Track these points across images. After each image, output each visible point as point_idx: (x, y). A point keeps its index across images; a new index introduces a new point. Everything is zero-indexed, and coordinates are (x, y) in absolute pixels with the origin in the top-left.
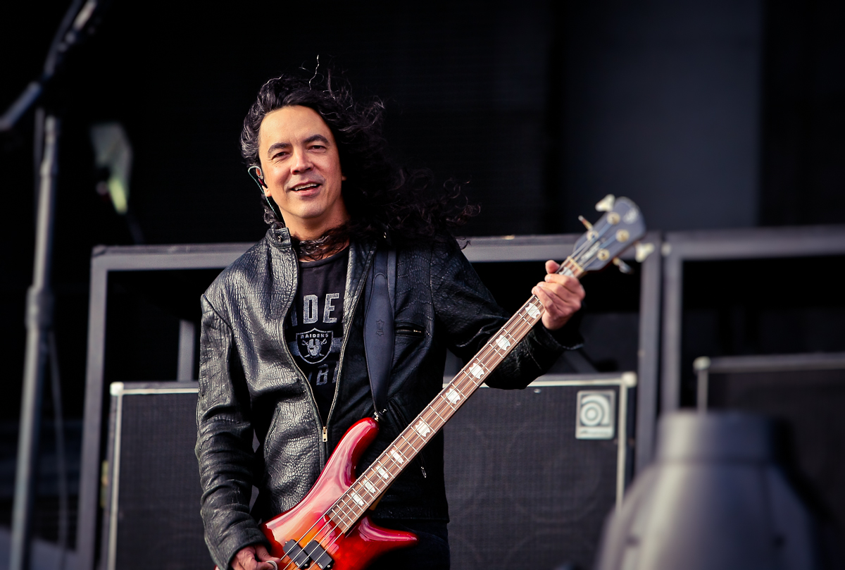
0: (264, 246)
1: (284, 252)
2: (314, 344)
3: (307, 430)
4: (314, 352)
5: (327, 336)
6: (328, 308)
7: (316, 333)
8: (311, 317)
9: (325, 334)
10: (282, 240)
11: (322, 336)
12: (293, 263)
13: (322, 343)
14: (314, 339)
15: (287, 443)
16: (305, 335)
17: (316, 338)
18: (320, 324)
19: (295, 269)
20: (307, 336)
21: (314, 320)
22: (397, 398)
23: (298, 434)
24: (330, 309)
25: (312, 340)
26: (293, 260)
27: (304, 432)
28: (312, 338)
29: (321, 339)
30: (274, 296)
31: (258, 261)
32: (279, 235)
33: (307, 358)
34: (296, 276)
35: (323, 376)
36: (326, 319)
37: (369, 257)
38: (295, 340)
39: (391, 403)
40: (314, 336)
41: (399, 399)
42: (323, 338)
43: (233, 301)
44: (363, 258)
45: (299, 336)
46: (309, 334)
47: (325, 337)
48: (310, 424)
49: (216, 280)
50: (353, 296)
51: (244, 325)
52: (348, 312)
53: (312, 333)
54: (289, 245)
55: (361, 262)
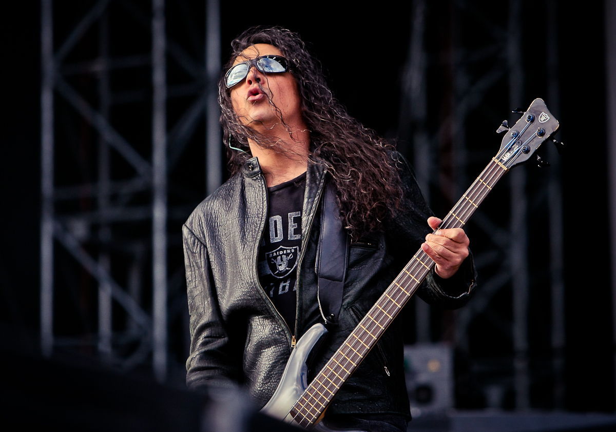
0: (239, 178)
1: (255, 180)
2: (282, 260)
3: (277, 339)
4: (282, 268)
5: (293, 251)
6: (292, 227)
7: (282, 250)
8: (276, 236)
9: (291, 249)
10: (253, 169)
11: (289, 251)
12: (262, 188)
13: (289, 258)
14: (281, 255)
15: (260, 354)
16: (273, 253)
17: (283, 254)
18: (286, 242)
19: (265, 193)
20: (275, 254)
21: (280, 238)
22: (357, 305)
23: (269, 344)
24: (293, 226)
25: (279, 257)
26: (262, 185)
27: (275, 341)
28: (279, 255)
29: (287, 255)
30: (247, 220)
31: (233, 191)
32: (250, 164)
33: (276, 275)
34: (265, 199)
35: (285, 286)
36: (291, 237)
37: (323, 177)
38: (265, 260)
39: (353, 310)
40: (281, 252)
41: (360, 305)
42: (290, 254)
43: (210, 228)
44: (317, 179)
45: (268, 255)
46: (276, 252)
47: (291, 252)
48: (280, 334)
49: (195, 210)
50: (309, 215)
51: (219, 250)
52: (305, 229)
53: (279, 251)
54: (258, 172)
55: (315, 182)
